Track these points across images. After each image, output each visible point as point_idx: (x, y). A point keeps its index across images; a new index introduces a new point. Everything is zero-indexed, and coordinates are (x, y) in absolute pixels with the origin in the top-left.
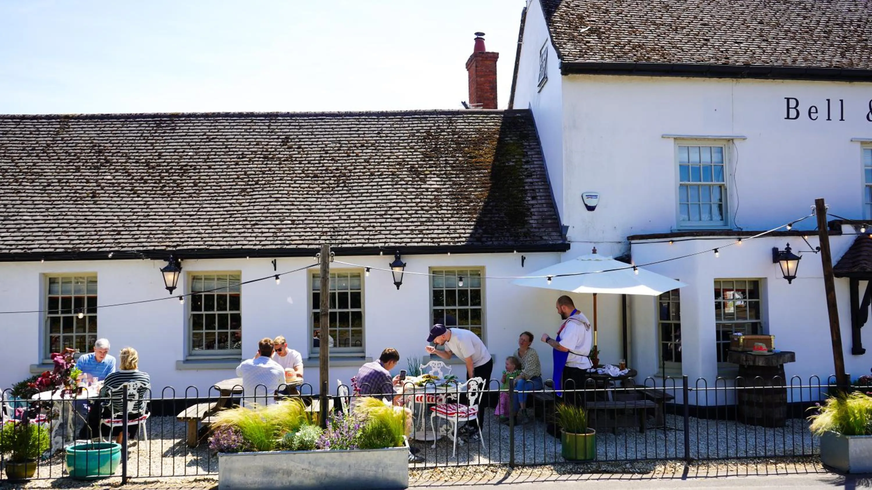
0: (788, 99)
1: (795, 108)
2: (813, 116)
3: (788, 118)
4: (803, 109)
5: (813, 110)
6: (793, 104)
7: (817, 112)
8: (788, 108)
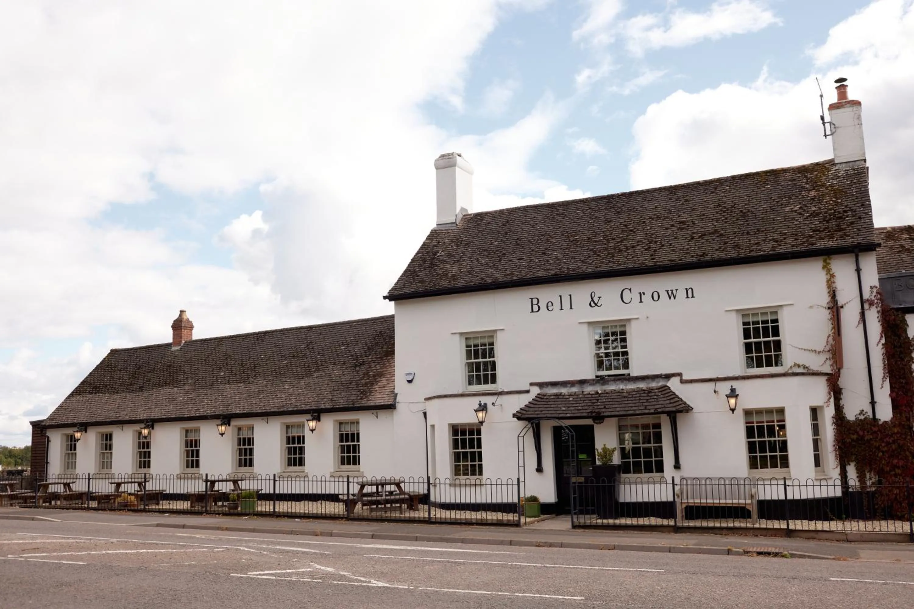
0: (532, 299)
1: (537, 304)
2: (550, 308)
3: (532, 311)
4: (543, 305)
5: (550, 304)
6: (535, 301)
7: (552, 305)
8: (532, 305)
